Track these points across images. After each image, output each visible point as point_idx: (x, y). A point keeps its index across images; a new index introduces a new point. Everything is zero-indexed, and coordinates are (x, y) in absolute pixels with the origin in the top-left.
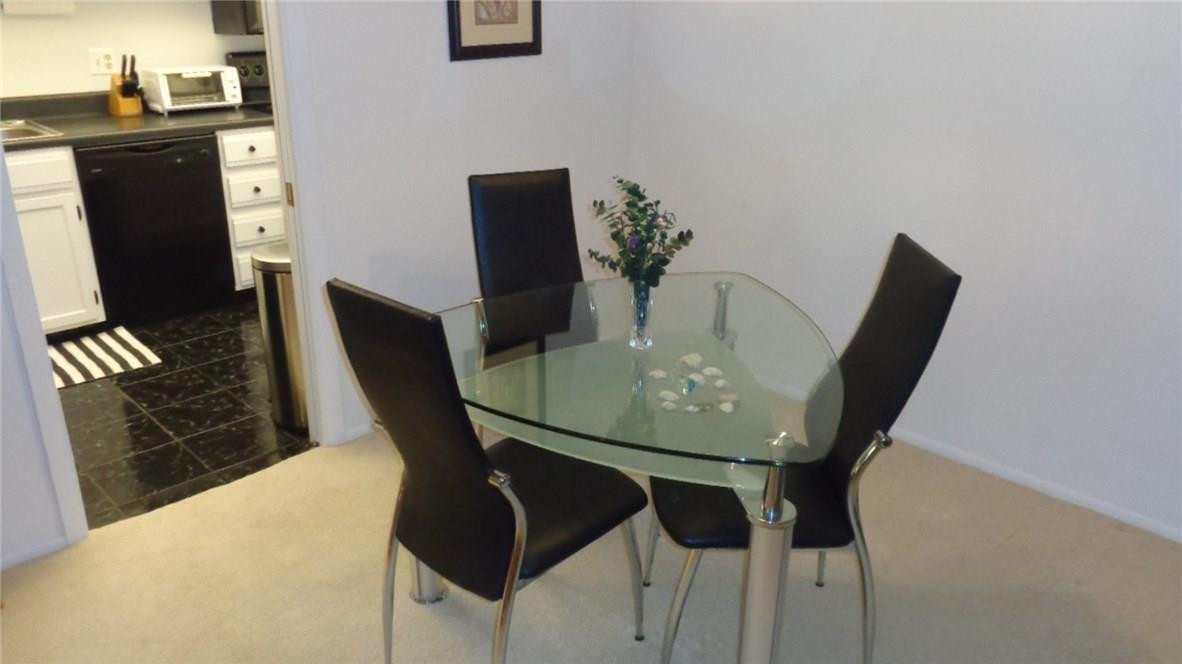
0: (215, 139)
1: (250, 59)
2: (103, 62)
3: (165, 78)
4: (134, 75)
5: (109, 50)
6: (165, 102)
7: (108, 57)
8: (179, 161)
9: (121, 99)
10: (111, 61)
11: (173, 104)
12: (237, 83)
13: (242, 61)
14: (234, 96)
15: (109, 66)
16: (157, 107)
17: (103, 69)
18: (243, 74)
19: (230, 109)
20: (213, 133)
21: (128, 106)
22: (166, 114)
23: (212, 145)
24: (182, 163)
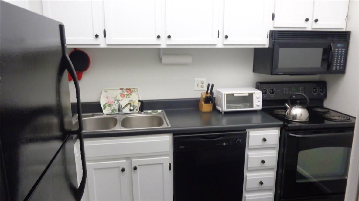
0: (245, 134)
1: (268, 85)
2: (200, 85)
3: (226, 95)
4: (212, 93)
5: (204, 79)
6: (224, 107)
7: (202, 83)
8: (224, 144)
9: (203, 104)
10: (203, 85)
11: (227, 108)
12: (261, 100)
13: (264, 86)
14: (258, 106)
15: (202, 87)
16: (219, 108)
17: (200, 88)
18: (264, 93)
19: (255, 112)
20: (245, 130)
21: (206, 108)
22: (223, 113)
23: (243, 137)
24: (226, 146)
